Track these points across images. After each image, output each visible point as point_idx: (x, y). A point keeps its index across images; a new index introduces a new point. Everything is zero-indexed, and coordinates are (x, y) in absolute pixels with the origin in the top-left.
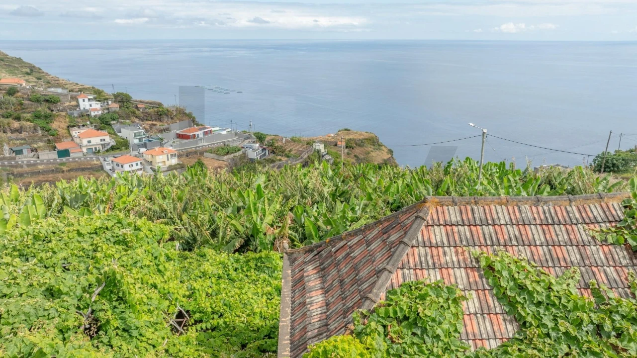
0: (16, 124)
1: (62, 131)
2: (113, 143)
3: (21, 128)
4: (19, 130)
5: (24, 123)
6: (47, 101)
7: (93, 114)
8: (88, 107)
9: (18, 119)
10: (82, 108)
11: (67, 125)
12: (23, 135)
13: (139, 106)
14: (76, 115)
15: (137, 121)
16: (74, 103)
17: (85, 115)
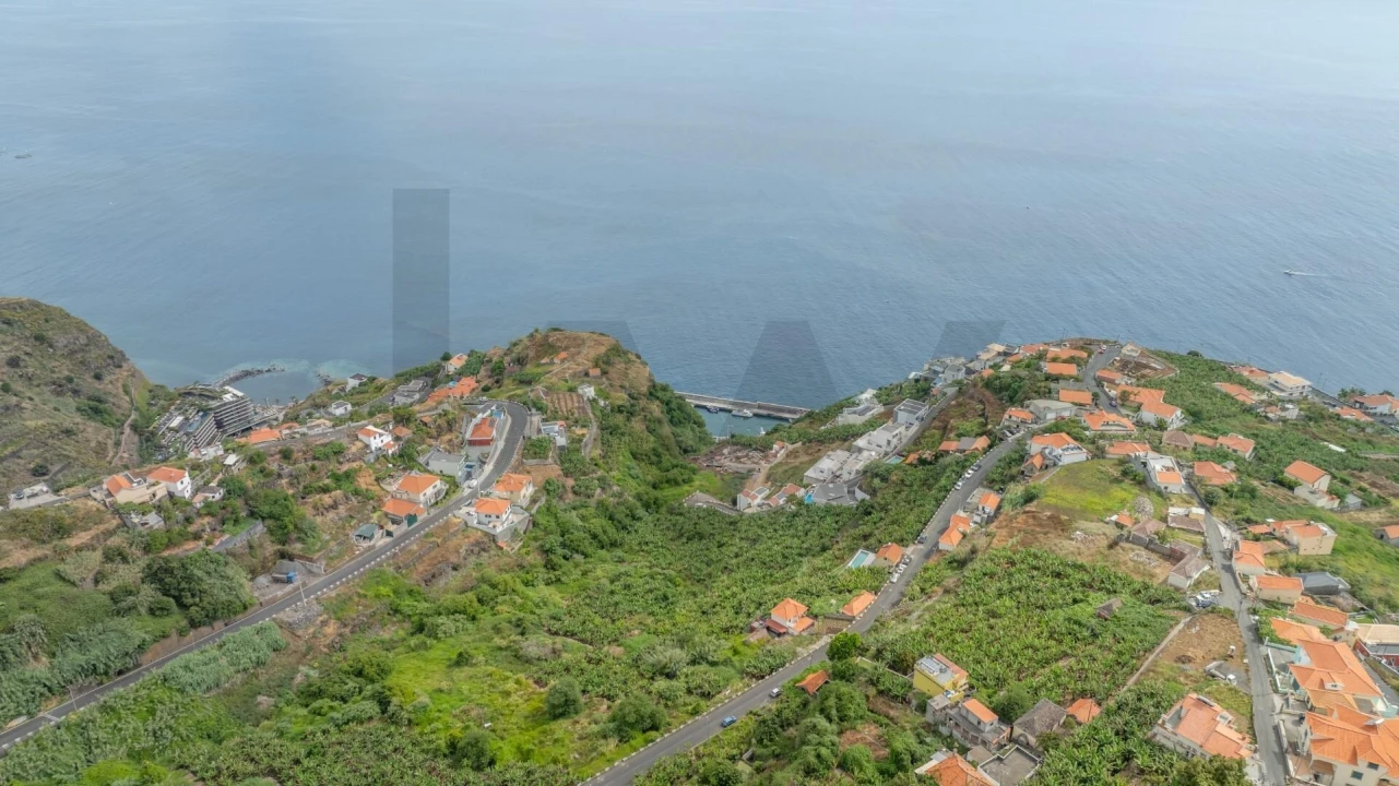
0: (327, 499)
1: (375, 488)
2: (445, 487)
3: (335, 502)
4: (334, 506)
5: (333, 493)
6: (335, 453)
7: (390, 452)
8: (380, 445)
9: (325, 490)
10: (373, 449)
11: (373, 478)
12: (342, 509)
13: (426, 420)
14: (372, 461)
15: (432, 442)
16: (359, 444)
17: (381, 456)
